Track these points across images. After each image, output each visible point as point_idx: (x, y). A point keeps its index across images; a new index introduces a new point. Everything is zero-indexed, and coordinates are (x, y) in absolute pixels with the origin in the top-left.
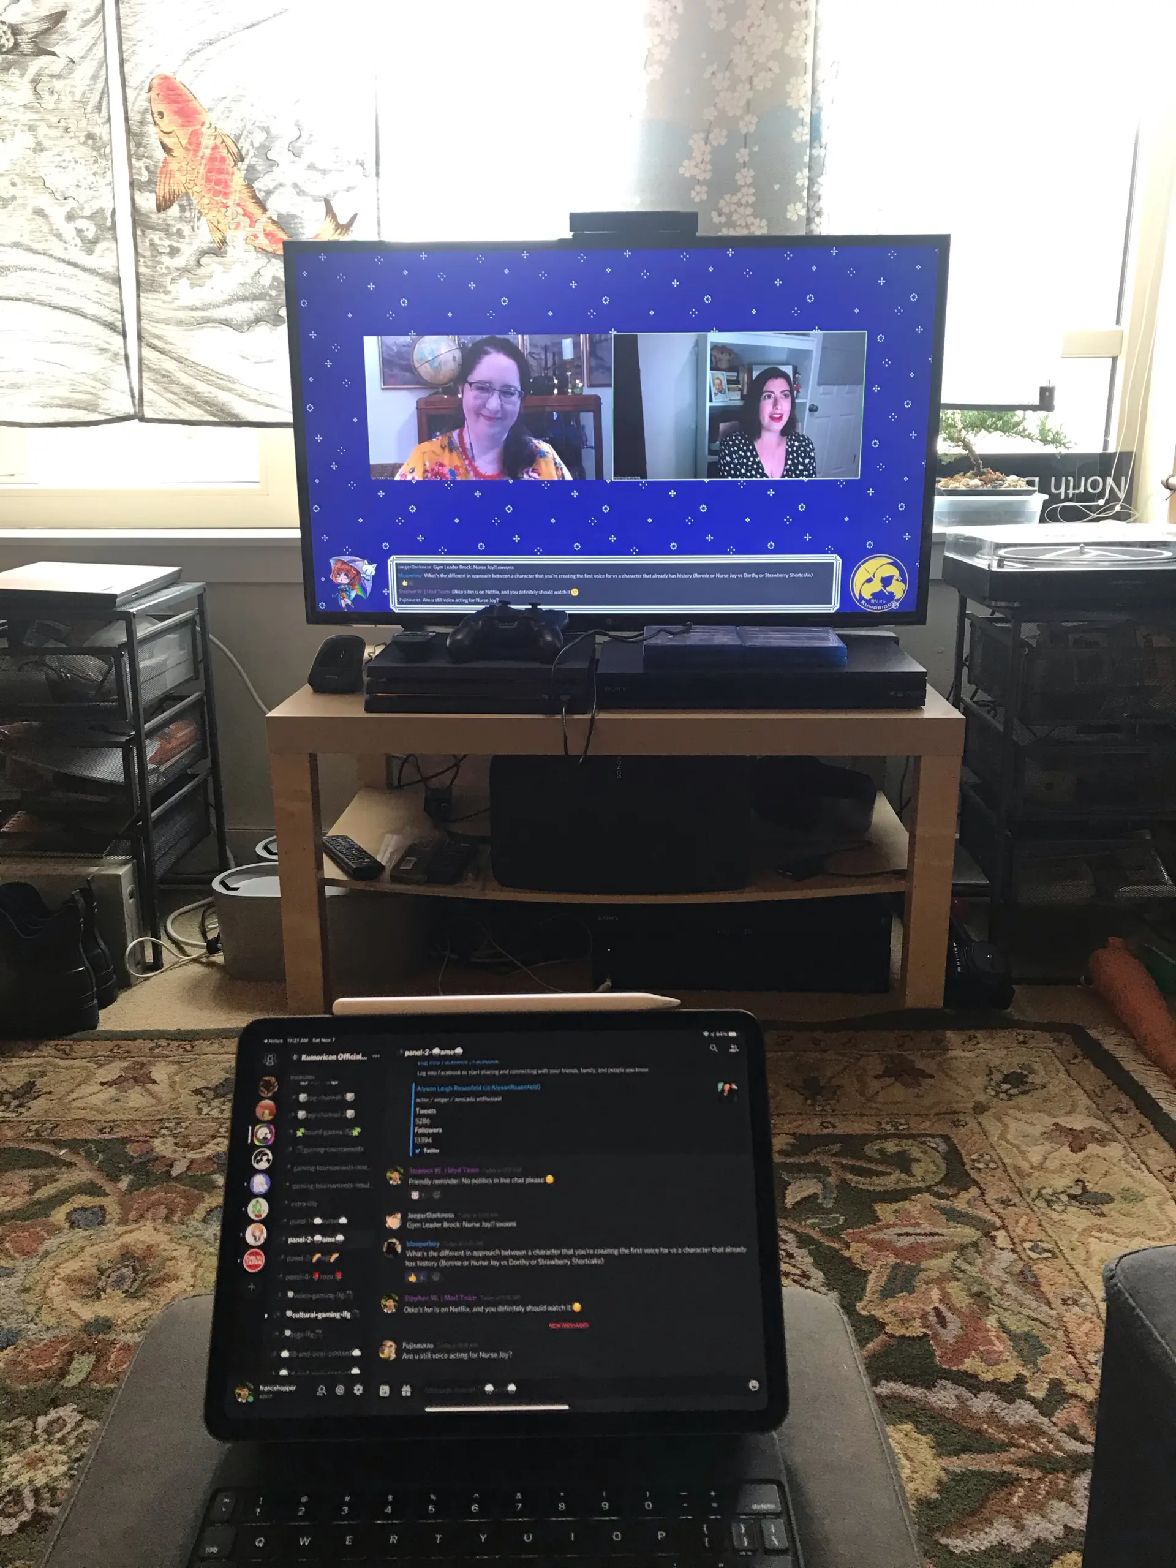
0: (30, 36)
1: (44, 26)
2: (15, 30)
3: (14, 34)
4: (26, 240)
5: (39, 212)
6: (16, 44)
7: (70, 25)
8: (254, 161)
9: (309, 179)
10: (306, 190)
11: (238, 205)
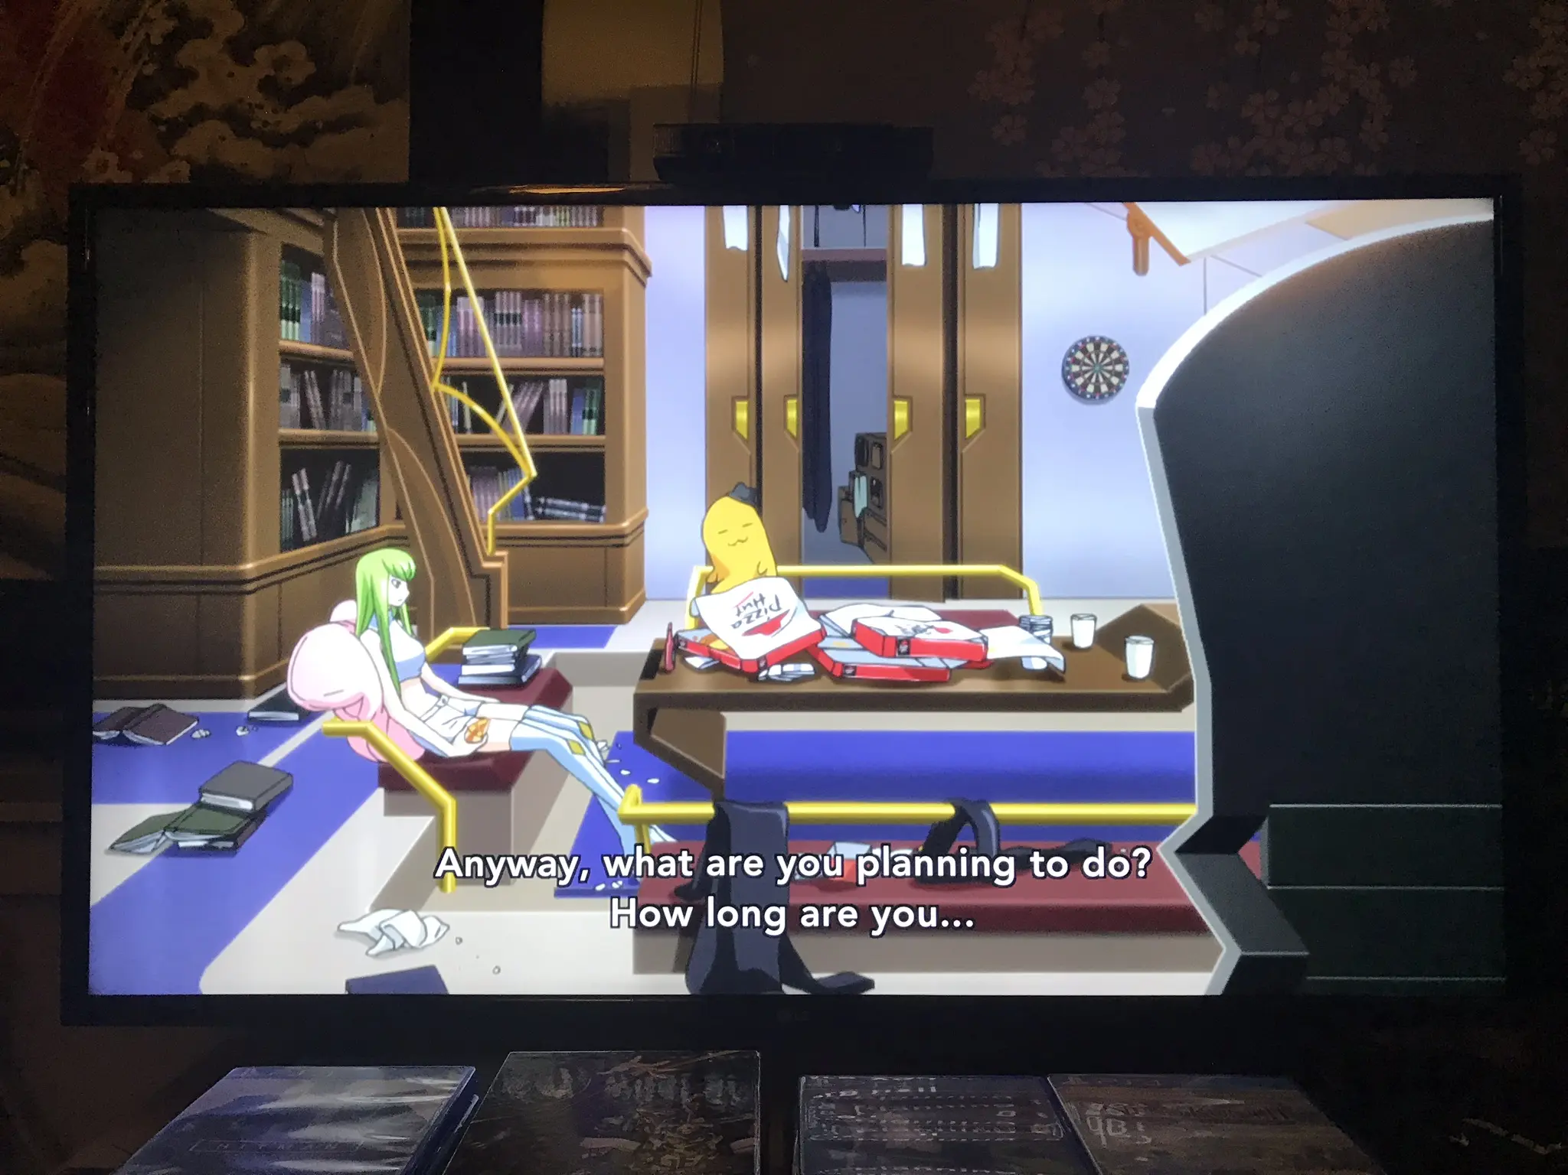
8: (149, 70)
9: (261, 107)
10: (254, 125)
11: (111, 149)
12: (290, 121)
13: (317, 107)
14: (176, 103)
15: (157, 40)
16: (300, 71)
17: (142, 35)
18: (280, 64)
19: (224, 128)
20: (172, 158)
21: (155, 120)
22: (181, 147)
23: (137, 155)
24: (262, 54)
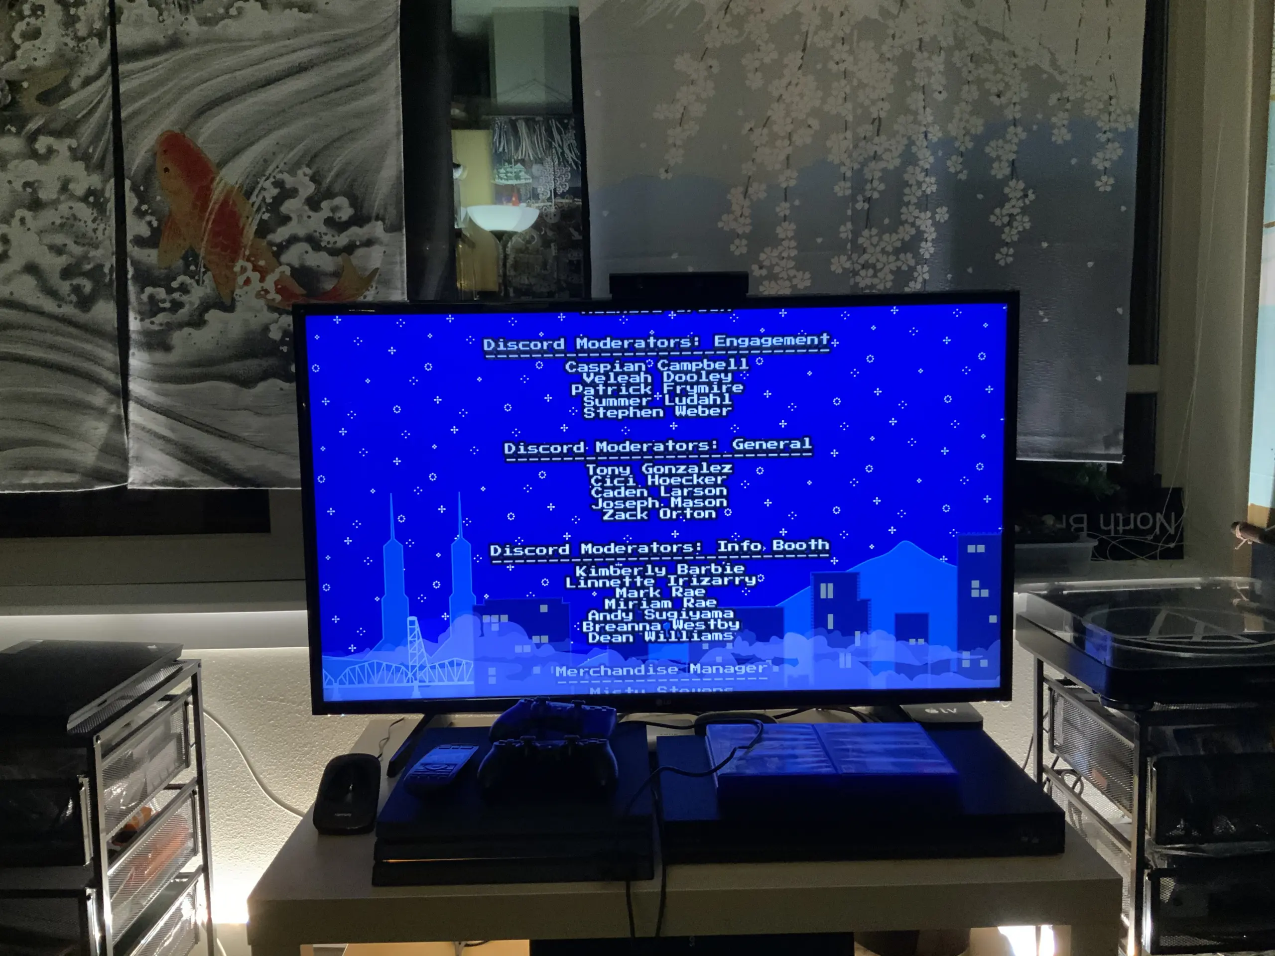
4: (17, 297)
5: (33, 268)
8: (266, 216)
9: (326, 234)
10: (323, 244)
11: (248, 260)
12: (342, 240)
13: (355, 232)
14: (281, 234)
15: (269, 200)
16: (346, 213)
17: (261, 197)
18: (334, 209)
19: (305, 246)
20: (281, 264)
21: (271, 244)
22: (284, 258)
23: (262, 263)
24: (325, 205)
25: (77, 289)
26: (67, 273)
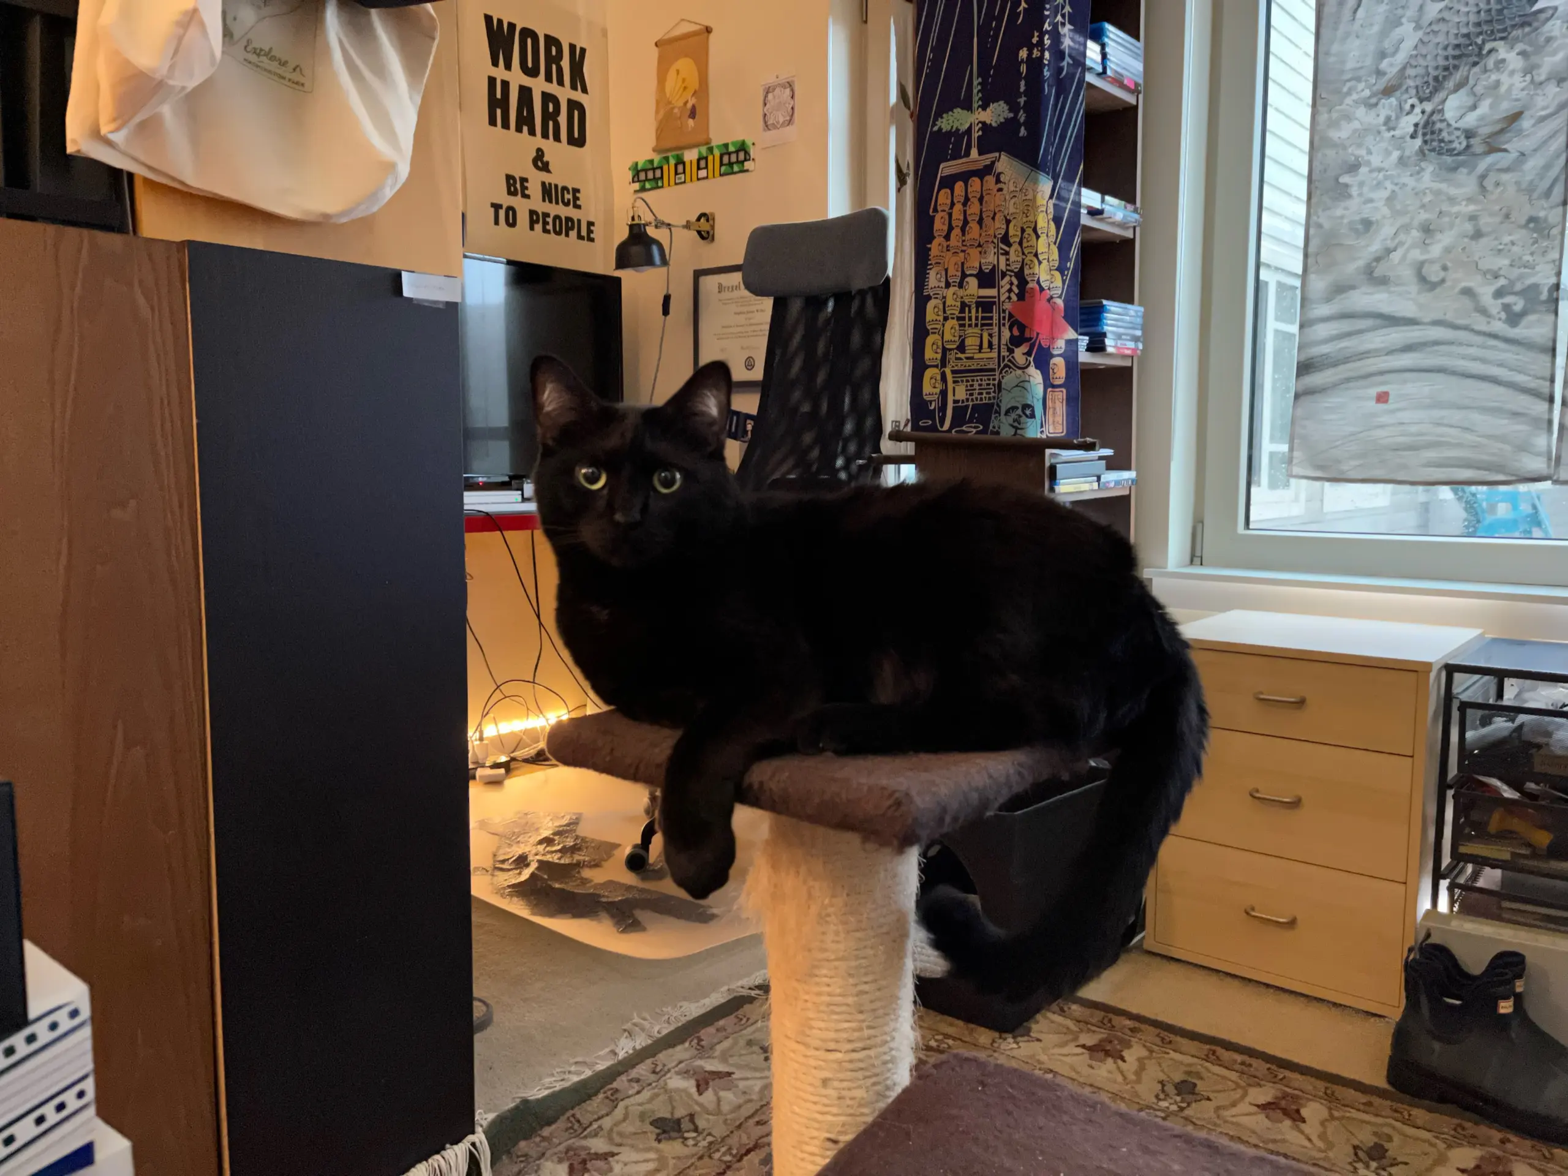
0: (1483, 137)
1: (1498, 127)
2: (1469, 134)
3: (1468, 137)
4: (1449, 317)
5: (1468, 292)
6: (1468, 147)
7: (1526, 123)
25: (1506, 308)
26: (1499, 294)
